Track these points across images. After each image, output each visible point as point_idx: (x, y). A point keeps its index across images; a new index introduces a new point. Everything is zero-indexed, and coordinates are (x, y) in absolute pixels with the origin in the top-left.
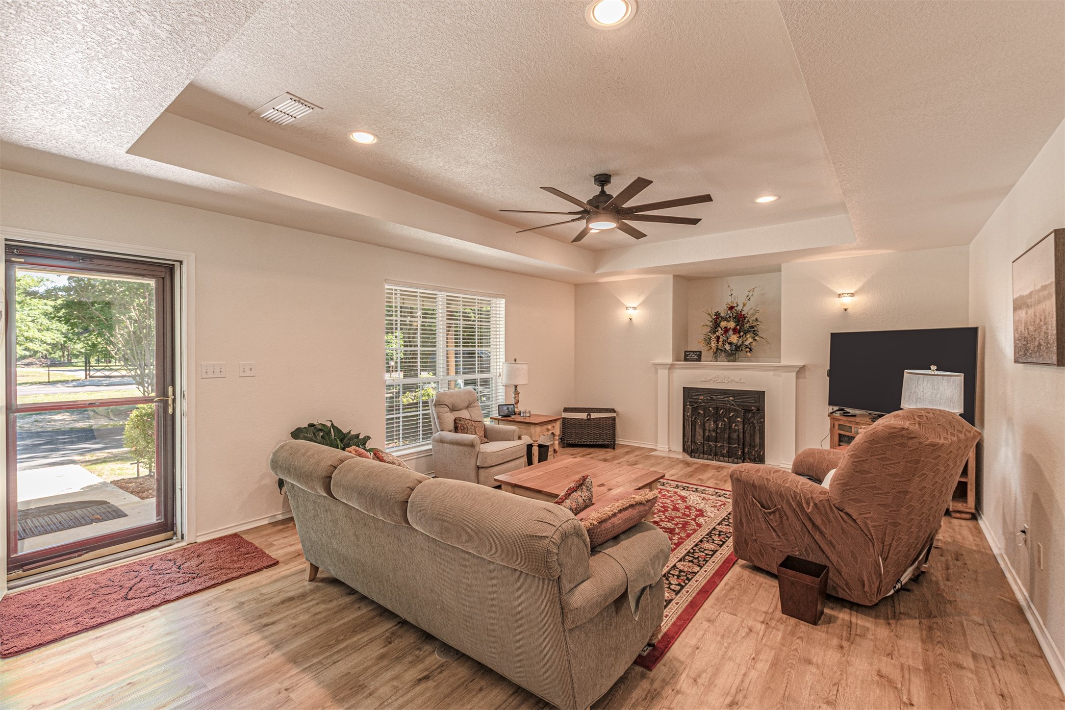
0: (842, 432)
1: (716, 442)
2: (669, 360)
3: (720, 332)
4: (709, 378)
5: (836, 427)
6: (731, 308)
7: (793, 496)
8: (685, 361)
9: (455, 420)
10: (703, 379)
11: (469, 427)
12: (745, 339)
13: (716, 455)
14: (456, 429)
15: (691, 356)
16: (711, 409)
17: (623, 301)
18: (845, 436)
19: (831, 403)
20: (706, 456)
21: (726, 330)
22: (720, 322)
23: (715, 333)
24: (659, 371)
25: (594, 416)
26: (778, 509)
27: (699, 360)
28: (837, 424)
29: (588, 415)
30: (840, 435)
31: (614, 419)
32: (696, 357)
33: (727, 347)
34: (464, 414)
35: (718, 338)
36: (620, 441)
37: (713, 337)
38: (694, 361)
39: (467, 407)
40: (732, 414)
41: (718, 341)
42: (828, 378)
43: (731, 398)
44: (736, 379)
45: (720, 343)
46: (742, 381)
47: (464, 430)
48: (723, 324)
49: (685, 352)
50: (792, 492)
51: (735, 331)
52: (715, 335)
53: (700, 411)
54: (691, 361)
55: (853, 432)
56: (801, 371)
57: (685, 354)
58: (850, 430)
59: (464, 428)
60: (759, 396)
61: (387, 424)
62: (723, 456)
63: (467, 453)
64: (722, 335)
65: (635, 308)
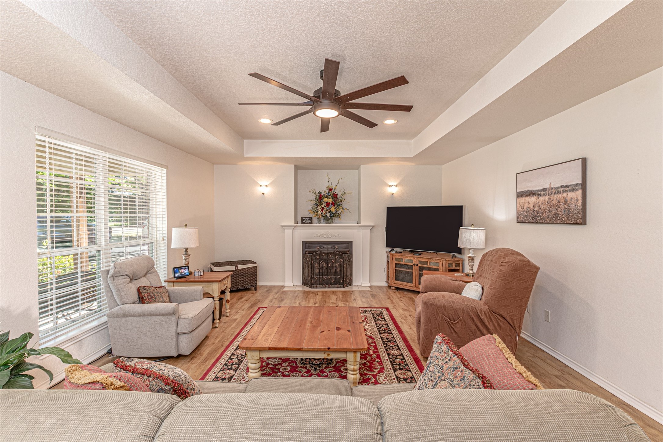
0: (397, 262)
1: (327, 276)
2: (292, 223)
3: (324, 205)
4: (319, 235)
5: (394, 259)
6: (331, 190)
7: (471, 310)
8: (302, 224)
9: (138, 290)
10: (315, 236)
11: (156, 295)
12: (338, 209)
13: (327, 284)
14: (141, 300)
15: (306, 221)
16: (324, 255)
17: (256, 180)
18: (399, 264)
19: (387, 246)
20: (321, 286)
21: (328, 204)
22: (323, 199)
23: (320, 205)
24: (286, 231)
25: (240, 267)
26: (461, 320)
27: (311, 223)
28: (394, 258)
29: (236, 267)
30: (396, 264)
31: (255, 268)
32: (309, 221)
33: (328, 215)
34: (144, 282)
35: (323, 209)
36: (260, 283)
37: (319, 208)
38: (308, 224)
39: (145, 275)
40: (337, 257)
41: (322, 211)
42: (386, 232)
43: (336, 247)
44: (336, 235)
45: (324, 212)
46: (339, 236)
47: (152, 299)
48: (325, 200)
49: (302, 217)
50: (470, 307)
51: (333, 204)
52: (321, 207)
53: (317, 257)
54: (306, 224)
55: (404, 261)
56: (372, 228)
57: (302, 219)
58: (402, 261)
59: (152, 297)
60: (349, 245)
61: (40, 308)
62: (331, 284)
63: (164, 323)
64: (325, 207)
65: (267, 186)
